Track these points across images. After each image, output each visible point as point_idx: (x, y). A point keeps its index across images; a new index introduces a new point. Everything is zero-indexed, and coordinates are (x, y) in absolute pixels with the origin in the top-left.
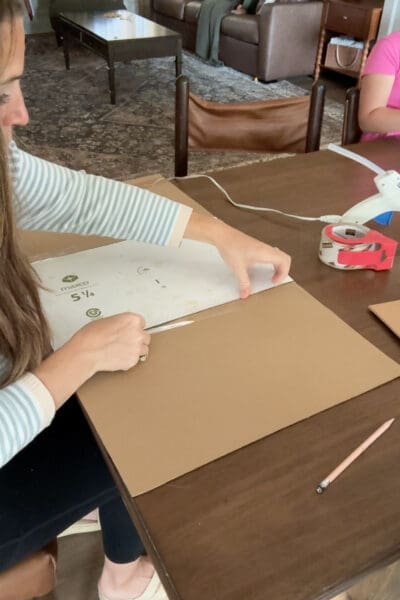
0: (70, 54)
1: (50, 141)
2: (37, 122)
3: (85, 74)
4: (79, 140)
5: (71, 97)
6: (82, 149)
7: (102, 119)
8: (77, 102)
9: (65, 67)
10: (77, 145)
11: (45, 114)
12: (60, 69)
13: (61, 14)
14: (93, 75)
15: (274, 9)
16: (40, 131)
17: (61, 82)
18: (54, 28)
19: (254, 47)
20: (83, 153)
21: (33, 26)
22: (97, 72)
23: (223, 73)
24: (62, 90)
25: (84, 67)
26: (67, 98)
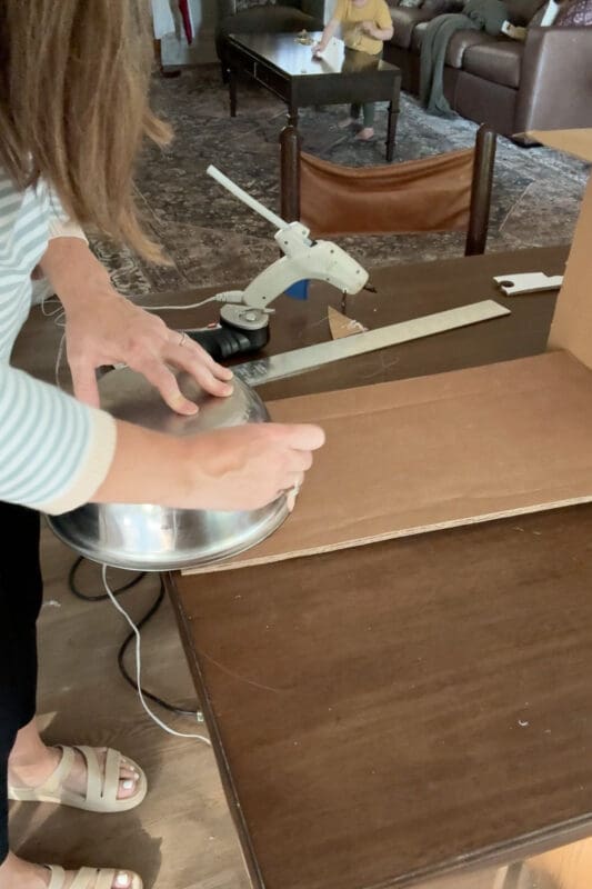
0: (239, 95)
1: (195, 218)
2: (181, 189)
3: (258, 125)
4: (235, 219)
5: (232, 156)
6: (239, 231)
7: (272, 190)
8: (239, 164)
9: (229, 115)
10: (231, 225)
11: (192, 178)
12: (222, 115)
13: (232, 36)
14: (269, 126)
15: (548, 35)
16: (182, 202)
17: (222, 134)
18: (219, 57)
19: (513, 92)
20: (239, 237)
21: (191, 52)
22: (273, 122)
23: (462, 129)
24: (221, 145)
25: (258, 113)
26: (226, 157)
